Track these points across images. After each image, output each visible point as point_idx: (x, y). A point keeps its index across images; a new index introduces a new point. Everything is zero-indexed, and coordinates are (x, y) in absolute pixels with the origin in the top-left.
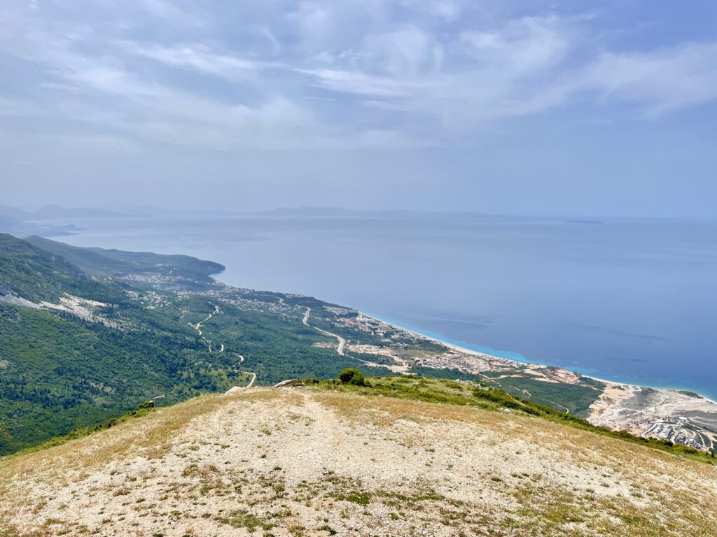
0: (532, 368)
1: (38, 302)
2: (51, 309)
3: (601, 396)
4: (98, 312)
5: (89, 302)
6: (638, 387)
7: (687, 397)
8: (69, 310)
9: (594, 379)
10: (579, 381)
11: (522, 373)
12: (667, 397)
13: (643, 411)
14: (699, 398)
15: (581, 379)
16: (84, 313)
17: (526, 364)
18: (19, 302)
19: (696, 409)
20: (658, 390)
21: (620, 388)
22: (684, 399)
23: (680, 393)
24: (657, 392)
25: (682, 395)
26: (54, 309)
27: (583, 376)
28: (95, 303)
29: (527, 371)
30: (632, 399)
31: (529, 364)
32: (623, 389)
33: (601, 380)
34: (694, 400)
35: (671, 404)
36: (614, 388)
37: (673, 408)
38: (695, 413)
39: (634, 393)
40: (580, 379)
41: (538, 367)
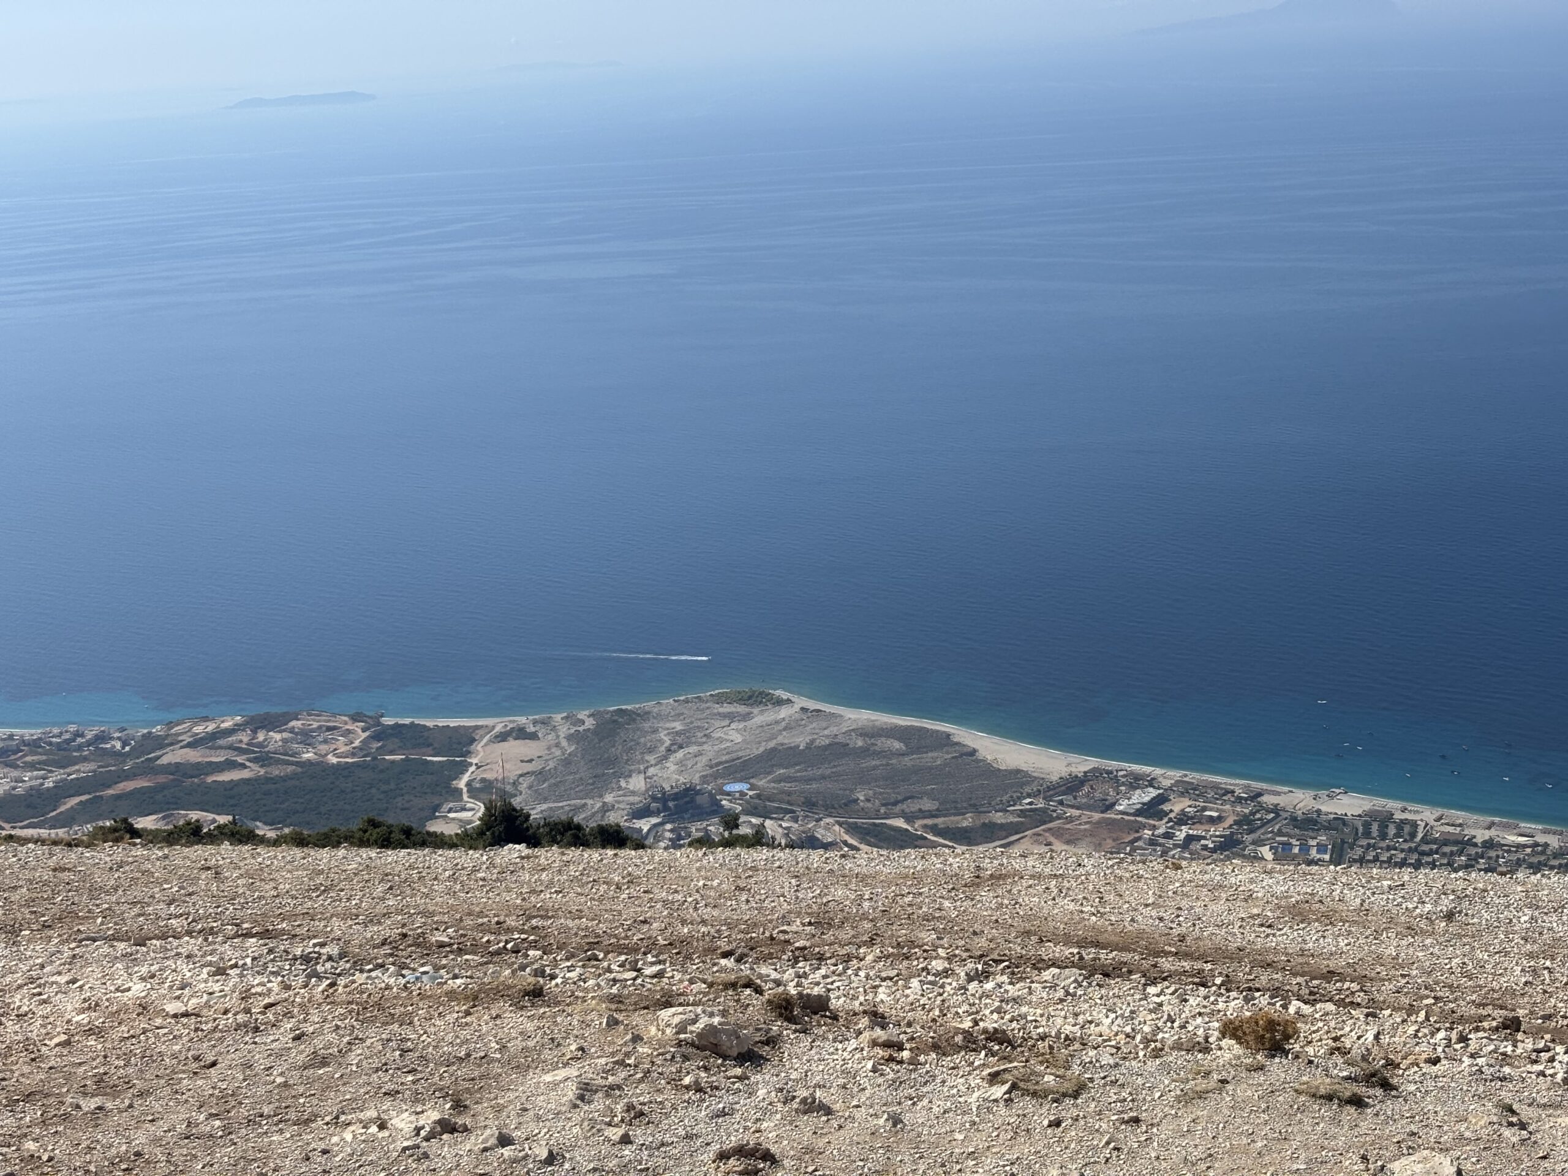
0: (187, 739)
3: (462, 783)
6: (582, 715)
7: (742, 709)
9: (430, 723)
10: (376, 745)
11: (149, 769)
12: (678, 726)
13: (609, 798)
14: (780, 702)
15: (382, 734)
17: (157, 730)
19: (772, 744)
20: (648, 706)
21: (521, 734)
22: (731, 717)
23: (720, 699)
24: (645, 715)
25: (727, 708)
27: (388, 721)
29: (170, 757)
30: (567, 762)
31: (170, 725)
32: (533, 736)
33: (453, 723)
34: (762, 717)
35: (693, 749)
36: (502, 737)
37: (703, 760)
38: (773, 758)
39: (569, 738)
40: (376, 737)
41: (211, 727)
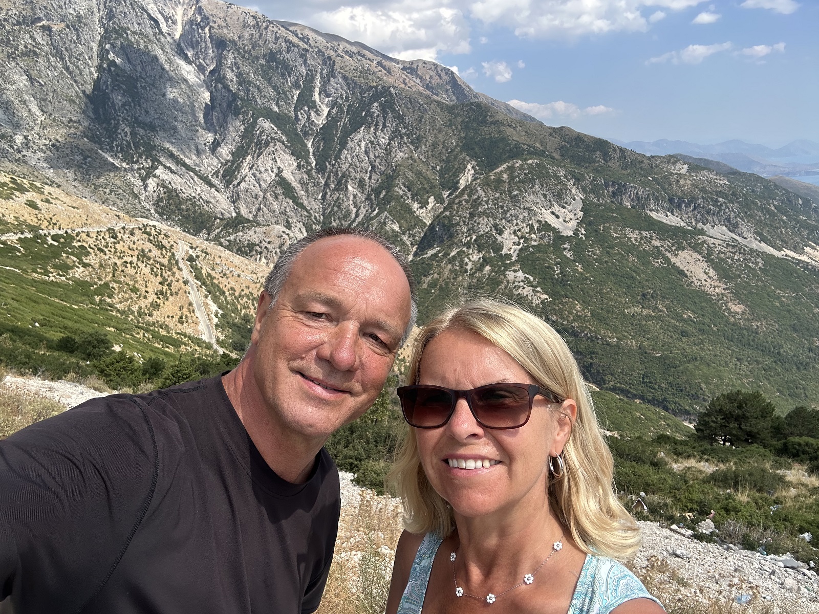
1: (780, 249)
2: (793, 258)
8: (813, 262)
26: (797, 259)
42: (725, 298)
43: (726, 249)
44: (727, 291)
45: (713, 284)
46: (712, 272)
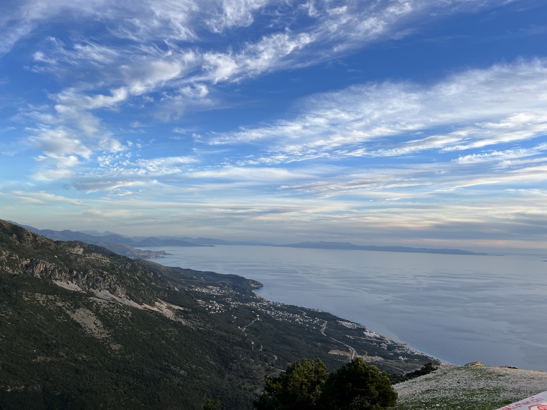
1: (141, 304)
2: (149, 309)
4: (178, 313)
5: (173, 306)
8: (160, 311)
16: (169, 314)
18: (130, 304)
26: (151, 310)
28: (177, 307)
42: (108, 341)
43: (108, 306)
44: (109, 336)
45: (100, 331)
46: (99, 323)
